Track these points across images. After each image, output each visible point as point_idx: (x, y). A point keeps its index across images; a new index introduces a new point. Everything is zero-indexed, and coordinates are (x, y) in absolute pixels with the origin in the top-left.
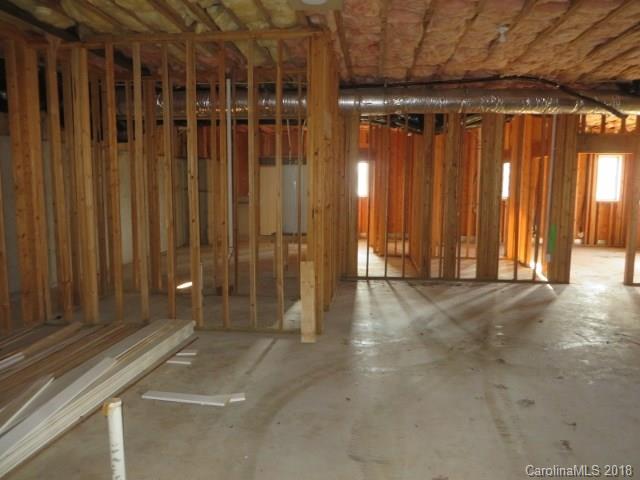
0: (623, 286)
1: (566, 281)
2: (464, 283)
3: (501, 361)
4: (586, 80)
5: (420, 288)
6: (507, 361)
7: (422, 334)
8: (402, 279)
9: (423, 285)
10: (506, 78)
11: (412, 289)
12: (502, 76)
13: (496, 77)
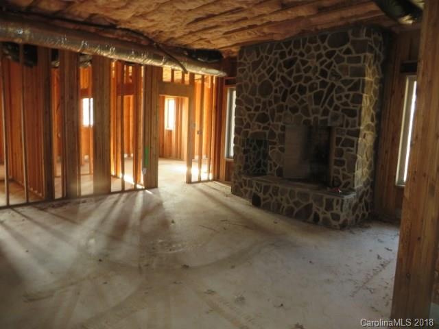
0: (187, 185)
1: (156, 186)
2: (88, 199)
3: (186, 267)
4: (170, 43)
5: (53, 211)
6: (190, 265)
7: (100, 260)
8: (27, 204)
9: (53, 207)
10: (120, 29)
11: (47, 214)
12: (118, 27)
13: (113, 26)
